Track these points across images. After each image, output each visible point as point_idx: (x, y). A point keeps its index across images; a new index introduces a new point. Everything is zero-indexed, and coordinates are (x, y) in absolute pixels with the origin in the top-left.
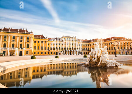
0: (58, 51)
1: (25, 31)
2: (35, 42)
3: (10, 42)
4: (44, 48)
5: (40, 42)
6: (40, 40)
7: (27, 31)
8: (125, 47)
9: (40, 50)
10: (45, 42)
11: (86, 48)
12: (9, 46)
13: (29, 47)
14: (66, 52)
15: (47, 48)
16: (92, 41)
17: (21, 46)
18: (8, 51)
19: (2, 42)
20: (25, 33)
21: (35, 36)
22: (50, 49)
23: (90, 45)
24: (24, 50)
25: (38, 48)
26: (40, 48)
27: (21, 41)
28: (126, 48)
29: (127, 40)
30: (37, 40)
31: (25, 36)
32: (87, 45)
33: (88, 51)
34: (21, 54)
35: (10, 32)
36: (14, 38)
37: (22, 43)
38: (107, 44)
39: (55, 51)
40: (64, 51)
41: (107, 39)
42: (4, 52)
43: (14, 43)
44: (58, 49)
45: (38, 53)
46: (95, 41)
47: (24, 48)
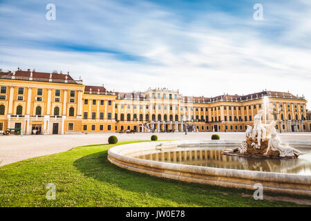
0: (139, 122)
1: (67, 77)
2: (86, 102)
3: (33, 102)
4: (106, 116)
5: (98, 103)
6: (98, 97)
7: (70, 78)
9: (98, 122)
10: (110, 102)
11: (202, 117)
12: (28, 112)
13: (75, 114)
14: (155, 125)
15: (113, 116)
16: (215, 100)
17: (57, 111)
18: (28, 123)
19: (14, 101)
20: (66, 81)
21: (87, 89)
22: (119, 118)
23: (209, 110)
24: (63, 120)
25: (94, 116)
26: (98, 116)
27: (57, 100)
29: (295, 98)
30: (90, 97)
31: (65, 88)
32: (204, 110)
33: (207, 122)
34: (56, 130)
35: (31, 79)
36: (40, 92)
37: (59, 105)
38: (250, 108)
39: (132, 124)
40: (152, 122)
41: (249, 96)
42: (18, 125)
43: (41, 104)
44: (138, 117)
45: (93, 128)
46: (222, 100)
47: (64, 117)
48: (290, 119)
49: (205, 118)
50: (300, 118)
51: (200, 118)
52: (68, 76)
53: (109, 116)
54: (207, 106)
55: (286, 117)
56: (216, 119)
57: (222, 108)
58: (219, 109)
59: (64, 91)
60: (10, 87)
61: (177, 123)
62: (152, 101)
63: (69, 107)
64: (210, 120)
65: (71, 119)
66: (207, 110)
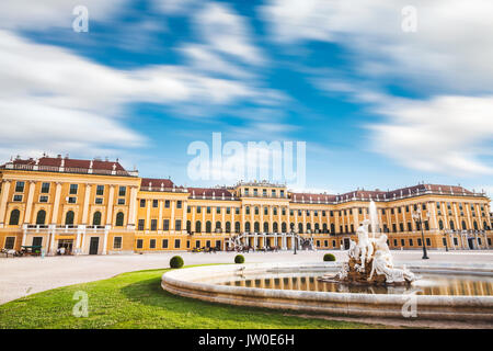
0: (224, 235)
1: (115, 167)
2: (143, 202)
3: (62, 205)
4: (172, 225)
5: (161, 205)
6: (162, 196)
7: (119, 168)
8: (463, 222)
9: (160, 234)
10: (179, 203)
11: (325, 225)
12: (55, 220)
13: (125, 224)
14: (250, 239)
15: (184, 226)
16: (345, 198)
17: (97, 218)
18: (53, 237)
19: (34, 204)
20: (114, 173)
21: (145, 183)
22: (193, 229)
23: (336, 214)
24: (107, 233)
25: (154, 226)
26: (160, 225)
27: (99, 202)
28: (470, 225)
29: (470, 195)
30: (149, 196)
31: (112, 183)
32: (328, 214)
33: (333, 234)
34: (94, 248)
35: (62, 169)
36: (74, 190)
37: (101, 208)
38: (400, 211)
39: (214, 237)
40: (245, 234)
41: (397, 193)
42: (37, 241)
43: (75, 208)
44: (223, 226)
45: (153, 244)
46: (354, 199)
47: (108, 228)
48: (464, 228)
49: (329, 228)
50: (481, 226)
51: (321, 228)
52: (117, 164)
53: (178, 226)
54: (332, 208)
55: (458, 225)
56: (347, 229)
57: (355, 212)
58: (351, 213)
59: (109, 187)
60: (29, 183)
61: (284, 236)
62: (245, 201)
63: (116, 212)
64: (337, 230)
65: (119, 231)
66: (332, 215)
